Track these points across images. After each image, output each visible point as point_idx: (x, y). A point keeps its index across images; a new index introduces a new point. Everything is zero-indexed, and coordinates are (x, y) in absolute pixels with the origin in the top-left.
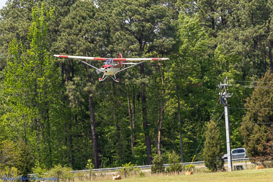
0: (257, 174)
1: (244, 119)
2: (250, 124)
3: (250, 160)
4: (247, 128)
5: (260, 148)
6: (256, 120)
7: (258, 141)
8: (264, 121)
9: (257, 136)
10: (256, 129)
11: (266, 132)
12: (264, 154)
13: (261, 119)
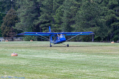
0: (6, 43)
1: (2, 24)
2: (4, 26)
3: (4, 38)
4: (3, 27)
5: (7, 34)
6: (6, 25)
7: (7, 32)
8: (9, 25)
9: (6, 30)
10: (6, 28)
11: (9, 29)
12: (9, 37)
13: (8, 25)
